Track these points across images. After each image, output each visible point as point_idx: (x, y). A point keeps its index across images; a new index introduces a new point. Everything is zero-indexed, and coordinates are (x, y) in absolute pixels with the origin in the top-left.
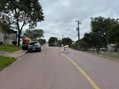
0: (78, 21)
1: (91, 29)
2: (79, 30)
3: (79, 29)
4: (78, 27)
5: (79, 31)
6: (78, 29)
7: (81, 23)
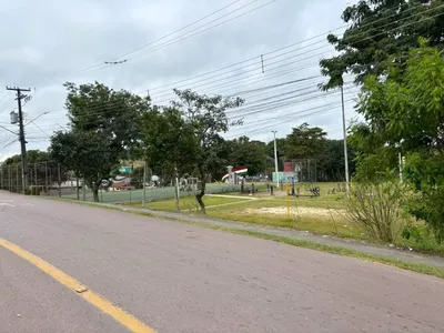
0: (18, 90)
1: (70, 121)
2: (21, 123)
3: (21, 119)
4: (17, 111)
5: (21, 126)
6: (19, 118)
7: (29, 98)
